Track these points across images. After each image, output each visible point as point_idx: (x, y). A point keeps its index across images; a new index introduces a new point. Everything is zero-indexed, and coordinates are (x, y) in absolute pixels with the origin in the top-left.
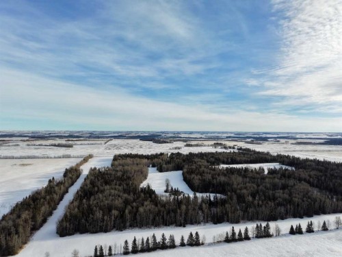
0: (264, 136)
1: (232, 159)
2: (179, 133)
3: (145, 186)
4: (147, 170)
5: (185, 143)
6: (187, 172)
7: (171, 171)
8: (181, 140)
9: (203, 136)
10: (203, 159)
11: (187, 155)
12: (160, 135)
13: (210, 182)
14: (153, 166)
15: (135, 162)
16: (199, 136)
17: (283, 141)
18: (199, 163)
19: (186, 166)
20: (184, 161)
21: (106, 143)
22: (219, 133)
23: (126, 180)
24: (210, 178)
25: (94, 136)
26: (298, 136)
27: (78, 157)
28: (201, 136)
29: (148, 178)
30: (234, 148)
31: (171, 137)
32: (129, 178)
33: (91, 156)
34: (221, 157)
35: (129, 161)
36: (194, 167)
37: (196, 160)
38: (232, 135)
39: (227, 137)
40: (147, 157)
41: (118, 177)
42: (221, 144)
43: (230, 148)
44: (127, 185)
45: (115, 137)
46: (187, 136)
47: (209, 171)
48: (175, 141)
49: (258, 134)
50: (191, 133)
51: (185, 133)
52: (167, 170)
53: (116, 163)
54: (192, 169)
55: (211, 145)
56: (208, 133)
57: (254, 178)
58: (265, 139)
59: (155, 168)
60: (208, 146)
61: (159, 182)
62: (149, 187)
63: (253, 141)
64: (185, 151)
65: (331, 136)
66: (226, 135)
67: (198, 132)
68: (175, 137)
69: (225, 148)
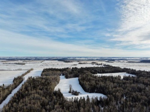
0: (113, 59)
1: (103, 71)
2: (75, 58)
3: (57, 90)
4: (60, 77)
5: (79, 62)
6: (81, 79)
7: (72, 78)
8: (76, 61)
9: (86, 59)
10: (88, 71)
11: (80, 69)
12: (67, 59)
13: (95, 86)
14: (63, 75)
15: (53, 73)
16: (84, 59)
17: (122, 61)
18: (87, 73)
19: (80, 75)
20: (79, 72)
21: (41, 62)
22: (93, 57)
23: (46, 85)
24: (94, 83)
25: (37, 59)
26: (127, 59)
27: (26, 70)
28: (85, 59)
29: (60, 82)
30: (101, 65)
31: (72, 59)
32: (48, 83)
33: (32, 69)
34: (97, 69)
35: (50, 72)
36: (84, 76)
37: (85, 71)
38: (99, 58)
39: (97, 59)
40: (60, 70)
41: (43, 83)
42: (95, 63)
43: (100, 64)
44: (46, 89)
45: (47, 60)
46: (79, 59)
47: (93, 79)
48: (74, 61)
49: (110, 58)
50: (81, 57)
51: (78, 57)
52: (70, 77)
53: (43, 73)
54: (83, 77)
55: (91, 63)
56: (88, 57)
57: (119, 83)
58: (114, 60)
59: (64, 76)
60: (89, 64)
61: (66, 85)
62: (59, 90)
63: (108, 61)
64: (79, 66)
65: (142, 59)
66: (96, 58)
67: (84, 57)
68: (74, 60)
69: (98, 64)
